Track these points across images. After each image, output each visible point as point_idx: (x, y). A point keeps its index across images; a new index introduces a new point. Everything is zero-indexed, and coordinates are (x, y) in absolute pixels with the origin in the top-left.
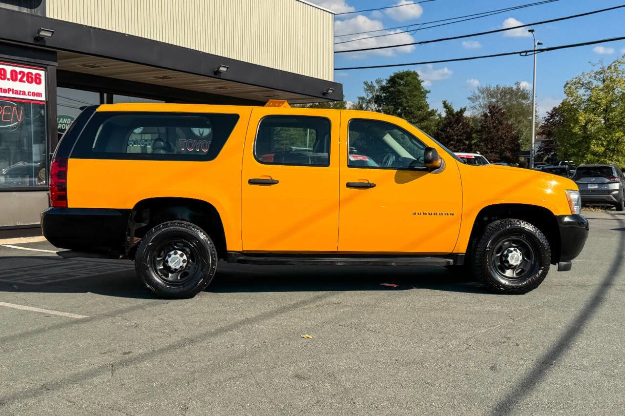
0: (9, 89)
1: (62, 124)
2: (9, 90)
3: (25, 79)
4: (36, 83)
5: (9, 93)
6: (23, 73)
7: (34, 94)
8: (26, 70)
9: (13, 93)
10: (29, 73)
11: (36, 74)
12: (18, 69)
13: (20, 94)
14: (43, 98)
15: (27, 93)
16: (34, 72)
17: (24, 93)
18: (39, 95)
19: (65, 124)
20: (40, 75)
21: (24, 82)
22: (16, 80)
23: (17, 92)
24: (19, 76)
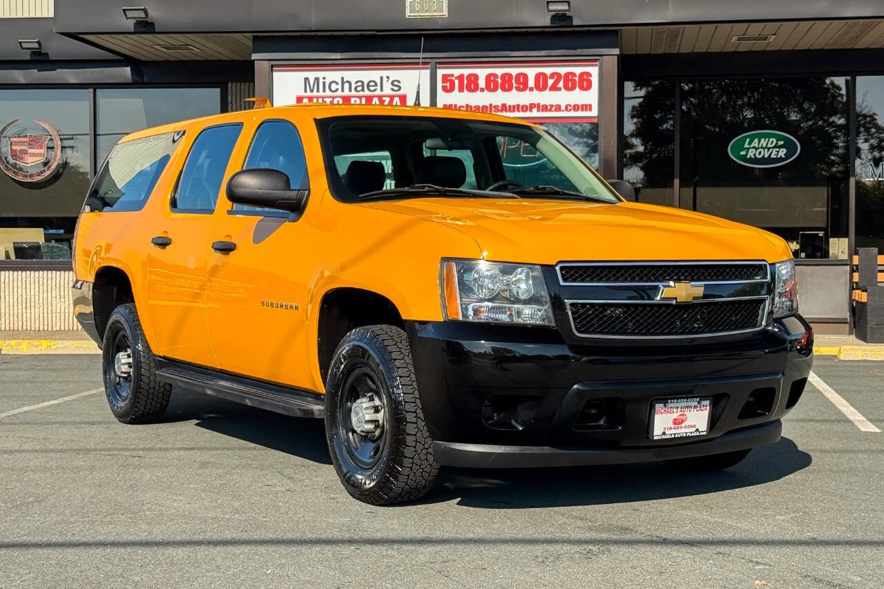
0: (531, 104)
1: (757, 149)
2: (532, 106)
3: (561, 85)
4: (582, 88)
5: (531, 110)
6: (558, 75)
7: (576, 108)
8: (563, 70)
9: (538, 110)
10: (567, 74)
11: (582, 74)
12: (548, 71)
13: (550, 110)
14: (594, 112)
15: (563, 108)
16: (578, 70)
17: (558, 108)
18: (588, 107)
19: (764, 148)
20: (589, 74)
21: (559, 89)
22: (544, 88)
23: (545, 108)
24: (550, 82)
